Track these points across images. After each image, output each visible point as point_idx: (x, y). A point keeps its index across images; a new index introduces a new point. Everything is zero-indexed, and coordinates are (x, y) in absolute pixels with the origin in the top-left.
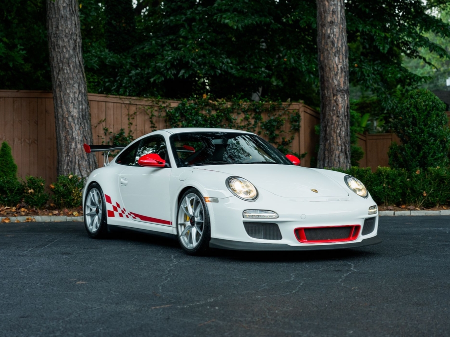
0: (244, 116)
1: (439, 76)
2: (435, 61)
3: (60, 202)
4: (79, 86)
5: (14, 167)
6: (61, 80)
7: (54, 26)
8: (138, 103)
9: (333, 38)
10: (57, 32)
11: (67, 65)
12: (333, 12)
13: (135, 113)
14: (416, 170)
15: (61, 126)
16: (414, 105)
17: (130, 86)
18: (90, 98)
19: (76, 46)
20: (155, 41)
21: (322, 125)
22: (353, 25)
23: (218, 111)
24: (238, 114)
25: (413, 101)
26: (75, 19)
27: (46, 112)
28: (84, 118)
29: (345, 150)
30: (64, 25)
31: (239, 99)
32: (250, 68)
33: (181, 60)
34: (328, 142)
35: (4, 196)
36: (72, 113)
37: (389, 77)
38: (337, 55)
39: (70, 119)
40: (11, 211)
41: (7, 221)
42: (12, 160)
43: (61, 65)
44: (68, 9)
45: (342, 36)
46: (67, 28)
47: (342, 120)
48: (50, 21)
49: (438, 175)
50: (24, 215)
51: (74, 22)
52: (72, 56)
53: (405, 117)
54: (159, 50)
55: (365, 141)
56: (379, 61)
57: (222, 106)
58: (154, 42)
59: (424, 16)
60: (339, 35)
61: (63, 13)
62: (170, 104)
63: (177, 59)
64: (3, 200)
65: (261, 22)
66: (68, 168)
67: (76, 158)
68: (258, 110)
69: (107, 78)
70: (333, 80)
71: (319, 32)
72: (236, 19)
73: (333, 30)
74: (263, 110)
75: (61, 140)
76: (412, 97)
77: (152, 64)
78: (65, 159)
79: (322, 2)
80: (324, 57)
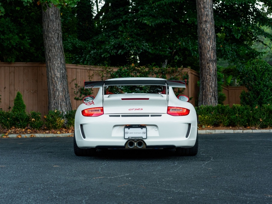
0: (156, 76)
3: (49, 125)
4: (60, 60)
5: (24, 106)
6: (50, 56)
7: (46, 26)
8: (94, 69)
9: (207, 30)
10: (48, 29)
11: (54, 48)
12: (206, 15)
13: (93, 75)
14: (256, 106)
15: (50, 82)
16: (255, 68)
17: (90, 60)
18: (67, 66)
19: (59, 37)
21: (201, 80)
22: (219, 23)
23: (141, 73)
24: (152, 75)
25: (254, 66)
26: (58, 21)
27: (42, 75)
28: (64, 78)
29: (215, 95)
30: (52, 25)
31: (153, 66)
32: (159, 49)
33: (119, 44)
34: (205, 90)
35: (18, 123)
36: (57, 75)
37: (241, 53)
38: (209, 40)
39: (56, 79)
40: (22, 131)
41: (20, 137)
42: (22, 102)
43: (50, 47)
44: (54, 16)
45: (212, 29)
46: (54, 26)
47: (212, 77)
48: (44, 23)
49: (268, 109)
50: (29, 134)
51: (57, 23)
52: (57, 42)
53: (250, 75)
54: (107, 39)
55: (228, 90)
56: (235, 44)
57: (143, 71)
58: (104, 34)
59: (261, 17)
60: (210, 28)
61: (51, 18)
62: (113, 70)
63: (117, 44)
64: (17, 125)
65: (165, 22)
66: (55, 107)
67: (59, 101)
68: (164, 73)
69: (77, 55)
70: (207, 54)
71: (199, 27)
72: (151, 20)
73: (207, 26)
74: (167, 73)
75: (50, 90)
76: (253, 64)
77: (103, 47)
78: (53, 101)
79: (200, 9)
80: (202, 42)
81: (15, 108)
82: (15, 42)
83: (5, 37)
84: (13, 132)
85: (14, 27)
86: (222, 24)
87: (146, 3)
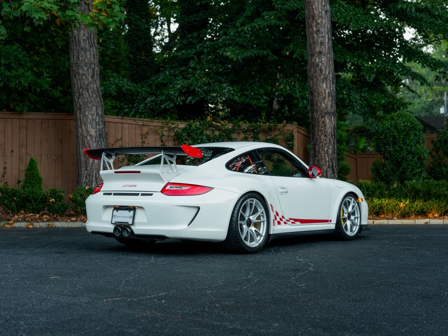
0: (243, 136)
1: (434, 105)
2: (430, 92)
3: (77, 210)
4: (96, 109)
5: (40, 180)
6: (81, 104)
7: (75, 57)
8: (150, 124)
9: (321, 67)
10: (78, 62)
11: (86, 91)
12: (321, 43)
13: (147, 133)
14: (394, 183)
15: (81, 143)
16: (394, 126)
17: (145, 112)
18: (107, 119)
19: (94, 74)
20: (169, 71)
21: (312, 143)
22: (342, 57)
23: (221, 131)
24: (239, 134)
25: (393, 122)
26: (94, 50)
27: (70, 132)
28: (101, 137)
29: (333, 166)
30: (84, 56)
31: (240, 121)
32: (251, 95)
33: (188, 88)
34: (317, 158)
35: (30, 204)
36: (91, 133)
37: (374, 103)
38: (325, 81)
39: (89, 138)
40: (35, 218)
41: (31, 227)
42: (38, 173)
43: (81, 90)
44: (88, 42)
45: (330, 64)
46: (86, 58)
47: (329, 139)
48: (72, 53)
49: (413, 188)
50: (46, 222)
51: (92, 53)
52: (91, 82)
53: (386, 136)
54: (172, 79)
55: (356, 159)
56: (367, 89)
57: (224, 127)
58: (167, 73)
60: (327, 64)
61: (83, 45)
62: (178, 126)
63: (185, 87)
64: (28, 209)
65: (259, 54)
66: (87, 181)
67: (93, 172)
68: (256, 131)
69: (126, 104)
70: (321, 104)
71: (309, 62)
72: (237, 52)
73: (321, 59)
74: (260, 131)
75: (80, 156)
76: (392, 119)
77: (166, 92)
78: (84, 173)
79: (311, 34)
80: (313, 84)
81: (26, 182)
82: (27, 81)
83: (11, 73)
84: (20, 220)
85: (26, 59)
86: (347, 58)
87: (231, 25)
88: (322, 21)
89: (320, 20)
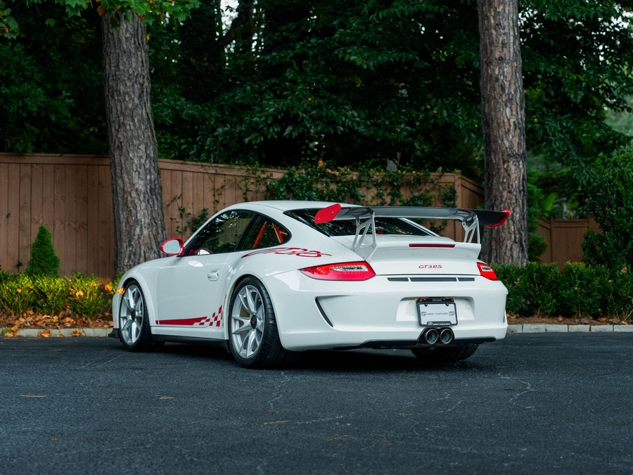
0: (376, 192)
4: (146, 148)
5: (55, 261)
6: (122, 140)
7: (112, 65)
8: (227, 173)
9: (503, 82)
10: (117, 73)
11: (130, 119)
12: (503, 44)
13: (223, 187)
14: (622, 268)
15: (121, 204)
16: (619, 176)
17: (216, 150)
18: (161, 165)
19: (143, 92)
20: (250, 86)
21: (488, 203)
22: (532, 63)
23: (340, 184)
24: (368, 188)
25: (617, 170)
26: (142, 55)
27: (99, 184)
28: (153, 193)
29: (521, 239)
30: (127, 63)
31: (370, 168)
32: (385, 124)
33: (287, 113)
34: (496, 228)
35: (42, 300)
36: (137, 186)
37: (584, 138)
38: (509, 105)
39: (134, 194)
40: (51, 322)
41: (46, 336)
42: (52, 251)
43: (122, 118)
44: (133, 41)
45: (516, 78)
46: (130, 67)
47: (516, 196)
48: (107, 58)
50: (70, 328)
51: (140, 59)
52: (137, 106)
53: (606, 192)
54: (257, 99)
55: (550, 229)
56: (570, 115)
57: (346, 177)
58: (249, 88)
60: (512, 77)
61: (125, 46)
62: (272, 175)
63: (283, 111)
64: (40, 307)
65: (401, 59)
66: (131, 263)
67: (141, 249)
68: (395, 184)
69: (184, 138)
70: (503, 140)
71: (484, 73)
72: (366, 55)
73: (503, 70)
74: (403, 184)
75: (120, 223)
76: (616, 165)
77: (247, 118)
78: (126, 250)
79: (487, 29)
80: (490, 108)
81: (33, 265)
82: (36, 103)
83: (11, 90)
84: (29, 324)
85: (33, 67)
86: (540, 66)
87: (352, 12)
88: (504, 10)
89: (501, 7)
